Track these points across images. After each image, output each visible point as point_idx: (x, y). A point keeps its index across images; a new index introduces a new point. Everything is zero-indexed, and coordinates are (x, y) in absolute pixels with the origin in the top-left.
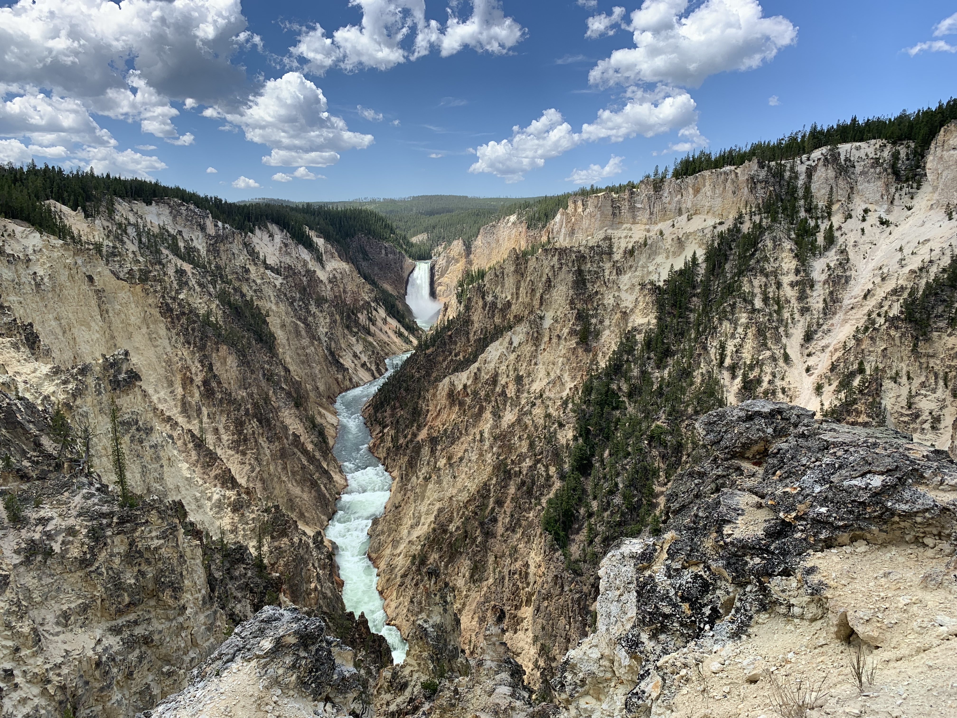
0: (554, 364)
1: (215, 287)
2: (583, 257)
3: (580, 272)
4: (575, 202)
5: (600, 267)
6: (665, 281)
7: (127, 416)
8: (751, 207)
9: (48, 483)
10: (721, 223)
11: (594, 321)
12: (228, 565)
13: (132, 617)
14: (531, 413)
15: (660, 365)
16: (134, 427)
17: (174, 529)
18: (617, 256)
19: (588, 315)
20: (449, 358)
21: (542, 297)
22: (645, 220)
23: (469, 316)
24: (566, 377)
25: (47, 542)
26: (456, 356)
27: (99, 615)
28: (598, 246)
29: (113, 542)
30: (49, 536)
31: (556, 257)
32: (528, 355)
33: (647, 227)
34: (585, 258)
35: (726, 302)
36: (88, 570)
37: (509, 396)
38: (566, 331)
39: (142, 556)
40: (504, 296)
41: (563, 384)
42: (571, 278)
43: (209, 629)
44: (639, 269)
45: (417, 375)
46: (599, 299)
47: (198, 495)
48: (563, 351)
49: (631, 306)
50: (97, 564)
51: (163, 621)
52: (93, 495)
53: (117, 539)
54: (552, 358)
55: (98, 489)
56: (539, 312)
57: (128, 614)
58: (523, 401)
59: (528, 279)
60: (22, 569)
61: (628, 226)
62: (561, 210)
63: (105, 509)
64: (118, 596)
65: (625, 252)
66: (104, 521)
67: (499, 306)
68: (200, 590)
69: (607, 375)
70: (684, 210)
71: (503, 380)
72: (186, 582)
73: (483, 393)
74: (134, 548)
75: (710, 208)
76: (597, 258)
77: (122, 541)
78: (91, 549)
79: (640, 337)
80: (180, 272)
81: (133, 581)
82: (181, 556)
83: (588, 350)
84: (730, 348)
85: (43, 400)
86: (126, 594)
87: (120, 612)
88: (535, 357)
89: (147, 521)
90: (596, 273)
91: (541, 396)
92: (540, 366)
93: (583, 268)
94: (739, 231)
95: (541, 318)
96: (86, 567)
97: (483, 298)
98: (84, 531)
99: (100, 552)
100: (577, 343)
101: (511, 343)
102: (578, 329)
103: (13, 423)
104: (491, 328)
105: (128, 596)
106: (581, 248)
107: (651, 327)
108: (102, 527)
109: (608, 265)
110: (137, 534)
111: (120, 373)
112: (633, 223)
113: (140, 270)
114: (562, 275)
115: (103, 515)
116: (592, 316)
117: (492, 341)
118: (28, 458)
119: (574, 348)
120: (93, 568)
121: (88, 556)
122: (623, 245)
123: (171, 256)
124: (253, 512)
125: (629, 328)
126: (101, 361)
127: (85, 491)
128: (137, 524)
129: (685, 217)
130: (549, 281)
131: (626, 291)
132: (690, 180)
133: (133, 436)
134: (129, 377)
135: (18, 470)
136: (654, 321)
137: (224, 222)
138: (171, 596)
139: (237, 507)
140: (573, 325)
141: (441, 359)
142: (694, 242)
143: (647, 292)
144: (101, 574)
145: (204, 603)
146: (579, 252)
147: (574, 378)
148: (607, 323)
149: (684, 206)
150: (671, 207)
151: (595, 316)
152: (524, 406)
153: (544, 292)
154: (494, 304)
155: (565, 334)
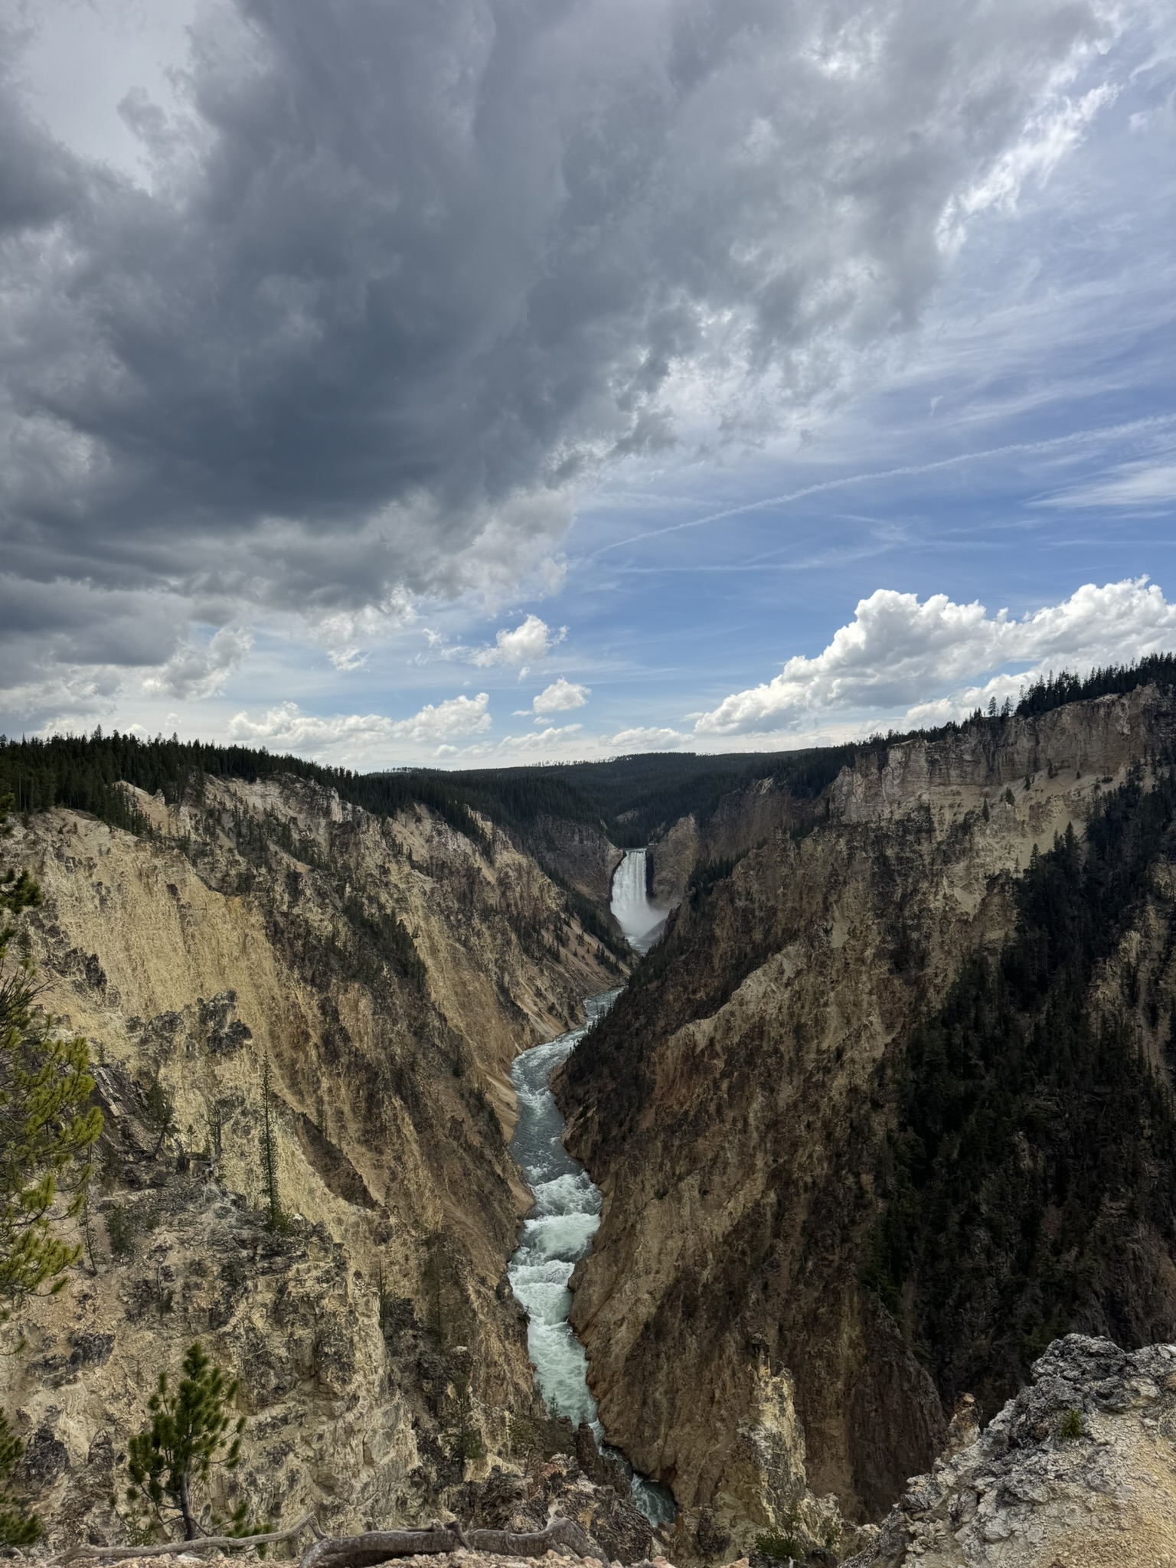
0: (854, 1005)
1: (342, 897)
3: (882, 860)
4: (865, 758)
5: (914, 852)
6: (1025, 871)
7: (229, 1092)
8: (1153, 755)
9: (165, 1192)
10: (1107, 780)
11: (915, 935)
13: (278, 1410)
14: (823, 1085)
15: (1031, 1005)
16: (239, 1110)
17: (339, 1267)
18: (940, 836)
19: (905, 927)
20: (685, 997)
21: (825, 899)
22: (981, 780)
23: (712, 930)
24: (877, 1026)
25: (165, 1285)
26: (694, 992)
28: (909, 820)
29: (256, 1286)
30: (167, 1274)
31: (845, 838)
32: (812, 990)
33: (987, 789)
34: (889, 838)
35: (1130, 903)
36: (221, 1330)
37: (786, 1057)
38: (869, 952)
39: (295, 1311)
40: (763, 898)
41: (873, 1038)
42: (870, 869)
43: (388, 1436)
44: (981, 853)
45: (635, 1024)
46: (922, 902)
48: (869, 986)
49: (973, 912)
50: (233, 1321)
51: (324, 1418)
52: (228, 1211)
53: (261, 1281)
54: (851, 996)
55: (233, 1203)
56: (822, 922)
57: (273, 1404)
58: (810, 1066)
59: (802, 872)
60: (129, 1328)
61: (955, 788)
62: (844, 768)
63: (246, 1233)
64: (262, 1375)
65: (953, 827)
66: (244, 1253)
67: (758, 914)
68: (376, 1369)
69: (946, 1021)
70: (1043, 762)
71: (773, 1030)
72: (358, 1354)
73: (743, 1053)
74: (285, 1298)
75: (1085, 756)
76: (910, 837)
77: (268, 1285)
78: (226, 1296)
79: (993, 961)
80: (293, 878)
81: (283, 1352)
82: (351, 1312)
83: (910, 982)
86: (272, 1373)
87: (263, 1402)
90: (910, 860)
91: (839, 1056)
92: (833, 1008)
93: (889, 852)
94: (1138, 790)
95: (827, 932)
96: (219, 1326)
97: (732, 901)
98: (216, 1269)
99: (237, 1301)
100: (891, 971)
101: (782, 972)
102: (891, 947)
104: (747, 948)
105: (277, 1374)
106: (883, 824)
107: (1011, 944)
108: (242, 1265)
109: (927, 848)
110: (291, 1274)
111: (222, 1027)
112: (963, 784)
113: (239, 875)
114: (856, 865)
115: (243, 1244)
116: (913, 928)
117: (751, 970)
119: (888, 980)
120: (228, 1328)
121: (222, 1308)
122: (948, 816)
123: (281, 854)
125: (976, 947)
126: (196, 1009)
127: (218, 1205)
128: (290, 1258)
129: (1044, 773)
131: (963, 887)
132: (1048, 717)
133: (237, 1123)
134: (235, 1033)
136: (1013, 934)
137: (355, 803)
138: (338, 1378)
139: (383, 1236)
140: (884, 941)
141: (671, 999)
142: (1065, 809)
143: (997, 888)
144: (238, 1338)
145: (383, 1391)
146: (880, 828)
147: (889, 1027)
148: (936, 937)
149: (1042, 756)
150: (1021, 758)
151: (918, 927)
152: (811, 1075)
153: (828, 892)
154: (749, 911)
155: (871, 957)
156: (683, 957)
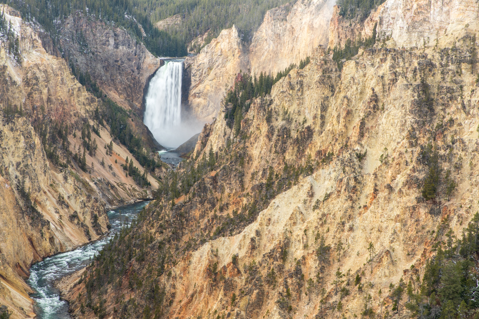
0: (379, 231)
2: (431, 65)
3: (424, 87)
5: (456, 82)
11: (445, 166)
14: (340, 307)
19: (436, 156)
20: (211, 214)
21: (363, 124)
23: (245, 148)
24: (399, 250)
26: (221, 209)
28: (454, 49)
31: (389, 63)
32: (339, 214)
34: (433, 66)
37: (307, 278)
38: (401, 179)
40: (301, 119)
41: (393, 264)
42: (409, 96)
45: (159, 238)
46: (456, 132)
48: (397, 212)
54: (377, 222)
56: (357, 147)
58: (329, 288)
59: (342, 95)
67: (294, 134)
69: (466, 252)
71: (297, 251)
73: (264, 272)
76: (452, 67)
83: (432, 212)
88: (350, 217)
90: (450, 90)
91: (358, 280)
92: (358, 233)
93: (430, 80)
95: (361, 157)
97: (269, 121)
100: (419, 200)
101: (312, 195)
102: (422, 176)
104: (278, 168)
106: (427, 51)
116: (444, 158)
117: (280, 189)
119: (414, 208)
130: (375, 99)
140: (414, 170)
141: (198, 213)
146: (424, 56)
147: (410, 254)
148: (466, 170)
151: (448, 158)
152: (329, 296)
153: (367, 116)
154: (285, 131)
155: (400, 185)
156: (213, 173)
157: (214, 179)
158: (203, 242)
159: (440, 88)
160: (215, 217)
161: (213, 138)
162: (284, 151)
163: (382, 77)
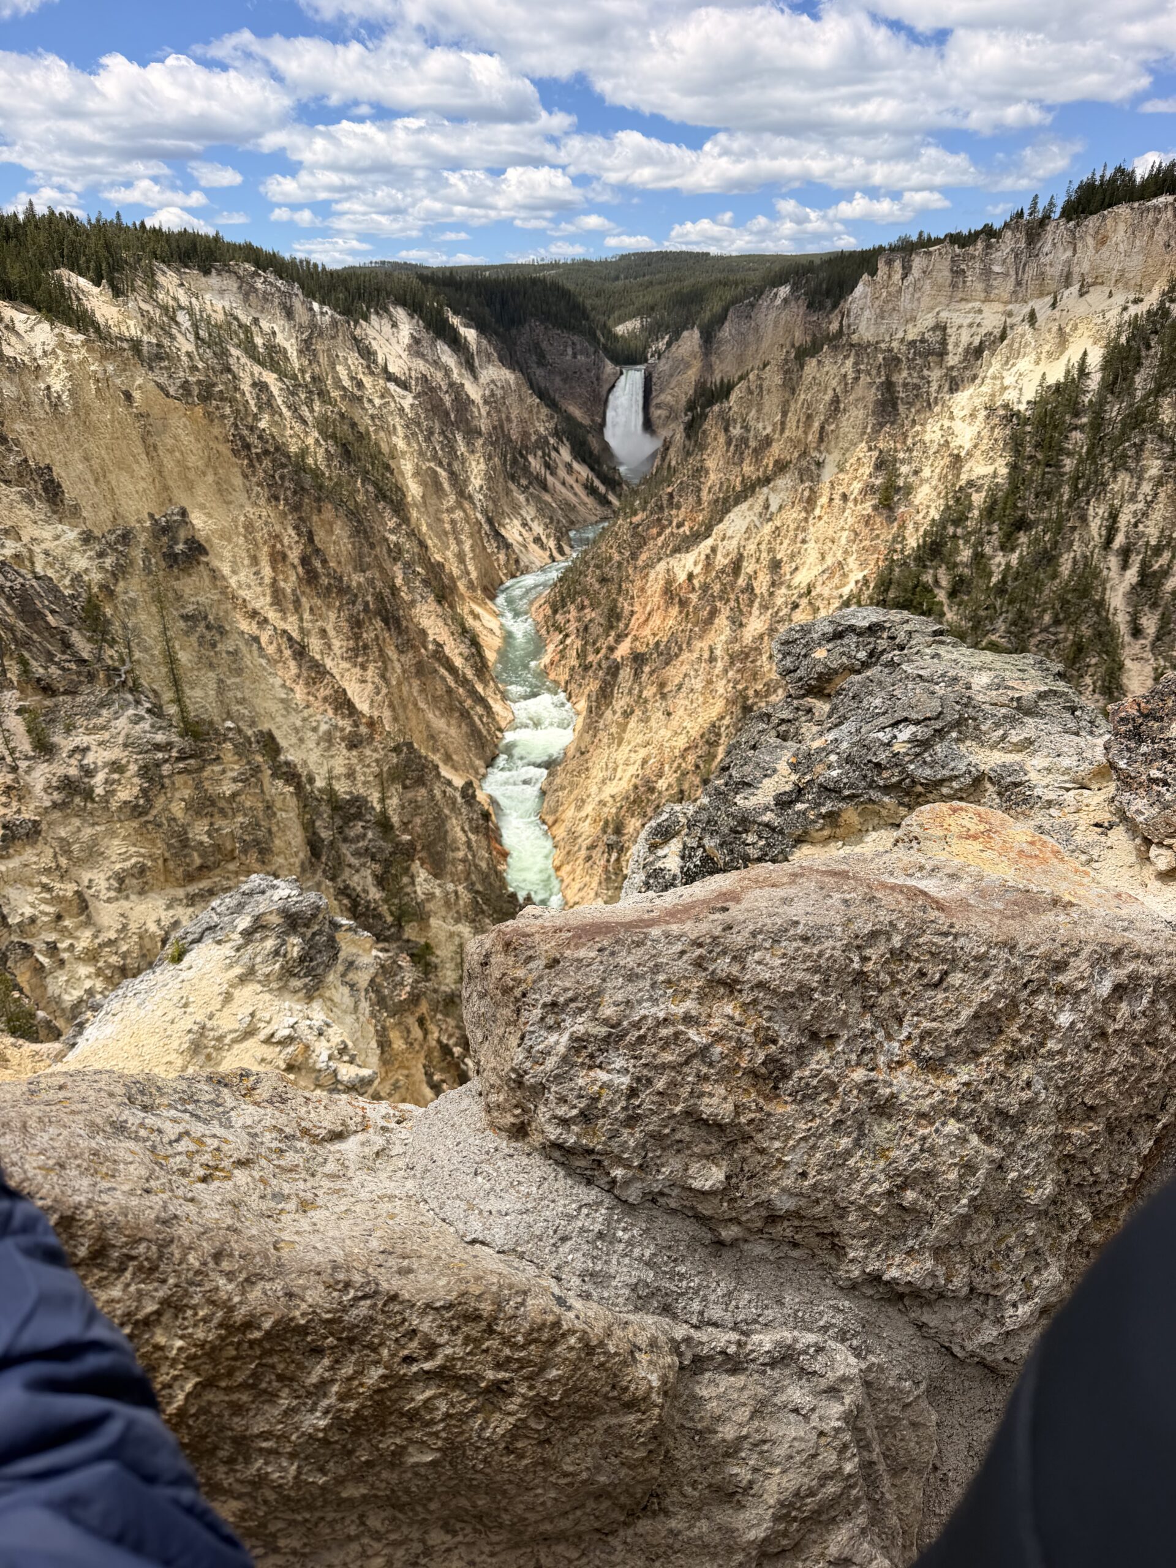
0: (833, 542)
1: (312, 411)
3: (889, 386)
4: (889, 263)
5: (923, 378)
6: (1029, 402)
7: (191, 607)
9: (79, 699)
10: (1137, 301)
11: (904, 469)
12: (339, 822)
13: (205, 884)
15: (1007, 545)
16: (203, 624)
17: (256, 770)
18: (952, 360)
19: (895, 460)
20: (668, 531)
21: (822, 428)
22: (1006, 296)
23: (702, 461)
24: (852, 562)
25: (86, 780)
26: (679, 526)
27: (162, 879)
28: (922, 341)
29: (173, 783)
30: (89, 773)
31: (852, 359)
32: (792, 526)
33: (1010, 307)
34: (899, 360)
35: (1128, 440)
36: (143, 819)
37: (757, 591)
38: (857, 486)
39: (214, 805)
40: (760, 426)
41: (845, 575)
42: (873, 395)
44: (988, 381)
45: (617, 558)
46: (918, 433)
47: (299, 723)
48: (850, 521)
49: (968, 445)
50: (154, 812)
52: (142, 718)
53: (179, 780)
54: (830, 533)
55: (149, 711)
56: (815, 454)
57: (200, 879)
58: (779, 601)
59: (802, 397)
60: (56, 815)
61: (977, 304)
62: (865, 277)
63: (160, 738)
64: (185, 856)
65: (967, 351)
66: (160, 755)
67: (753, 444)
68: (296, 854)
69: (919, 559)
70: (1076, 277)
71: (749, 566)
72: (277, 842)
73: (717, 588)
74: (202, 794)
75: (1123, 271)
76: (919, 361)
77: (186, 783)
78: (144, 792)
79: (978, 499)
80: (260, 386)
81: (205, 839)
82: (268, 807)
83: (891, 519)
84: (1125, 518)
85: (72, 580)
86: (195, 854)
87: (190, 878)
88: (804, 530)
89: (218, 758)
90: (917, 387)
91: (809, 592)
92: (811, 545)
93: (894, 379)
94: (1166, 314)
95: (819, 464)
96: (139, 815)
97: (726, 430)
98: (133, 768)
99: (156, 796)
100: (875, 508)
101: (767, 507)
102: (878, 482)
103: (32, 613)
104: (736, 481)
105: (200, 856)
106: (895, 344)
107: (999, 480)
108: (158, 765)
109: (935, 374)
110: (205, 774)
111: (177, 543)
112: (986, 300)
113: (199, 382)
114: (859, 391)
115: (158, 747)
116: (903, 462)
117: (737, 503)
118: (56, 663)
119: (869, 516)
120: (150, 818)
121: (141, 802)
122: (965, 339)
123: (244, 360)
124: (375, 750)
125: (962, 483)
126: (148, 524)
127: (131, 712)
128: (205, 761)
129: (1075, 289)
130: (836, 400)
131: (963, 419)
132: (1092, 221)
133: (202, 637)
134: (190, 549)
135: (39, 680)
136: (1004, 471)
137: (322, 303)
138: (257, 860)
139: (354, 743)
140: (870, 476)
141: (655, 531)
142: (1087, 334)
143: (997, 421)
144: (160, 826)
145: (303, 870)
146: (890, 350)
147: (863, 564)
148: (926, 473)
149: (1076, 269)
150: (1054, 271)
151: (909, 461)
152: (779, 609)
153: (826, 420)
154: (744, 440)
155: (856, 492)
156: (670, 490)
157: (671, 495)
158: (660, 560)
159: (905, 385)
160: (672, 533)
161: (672, 452)
162: (742, 460)
163: (845, 376)
